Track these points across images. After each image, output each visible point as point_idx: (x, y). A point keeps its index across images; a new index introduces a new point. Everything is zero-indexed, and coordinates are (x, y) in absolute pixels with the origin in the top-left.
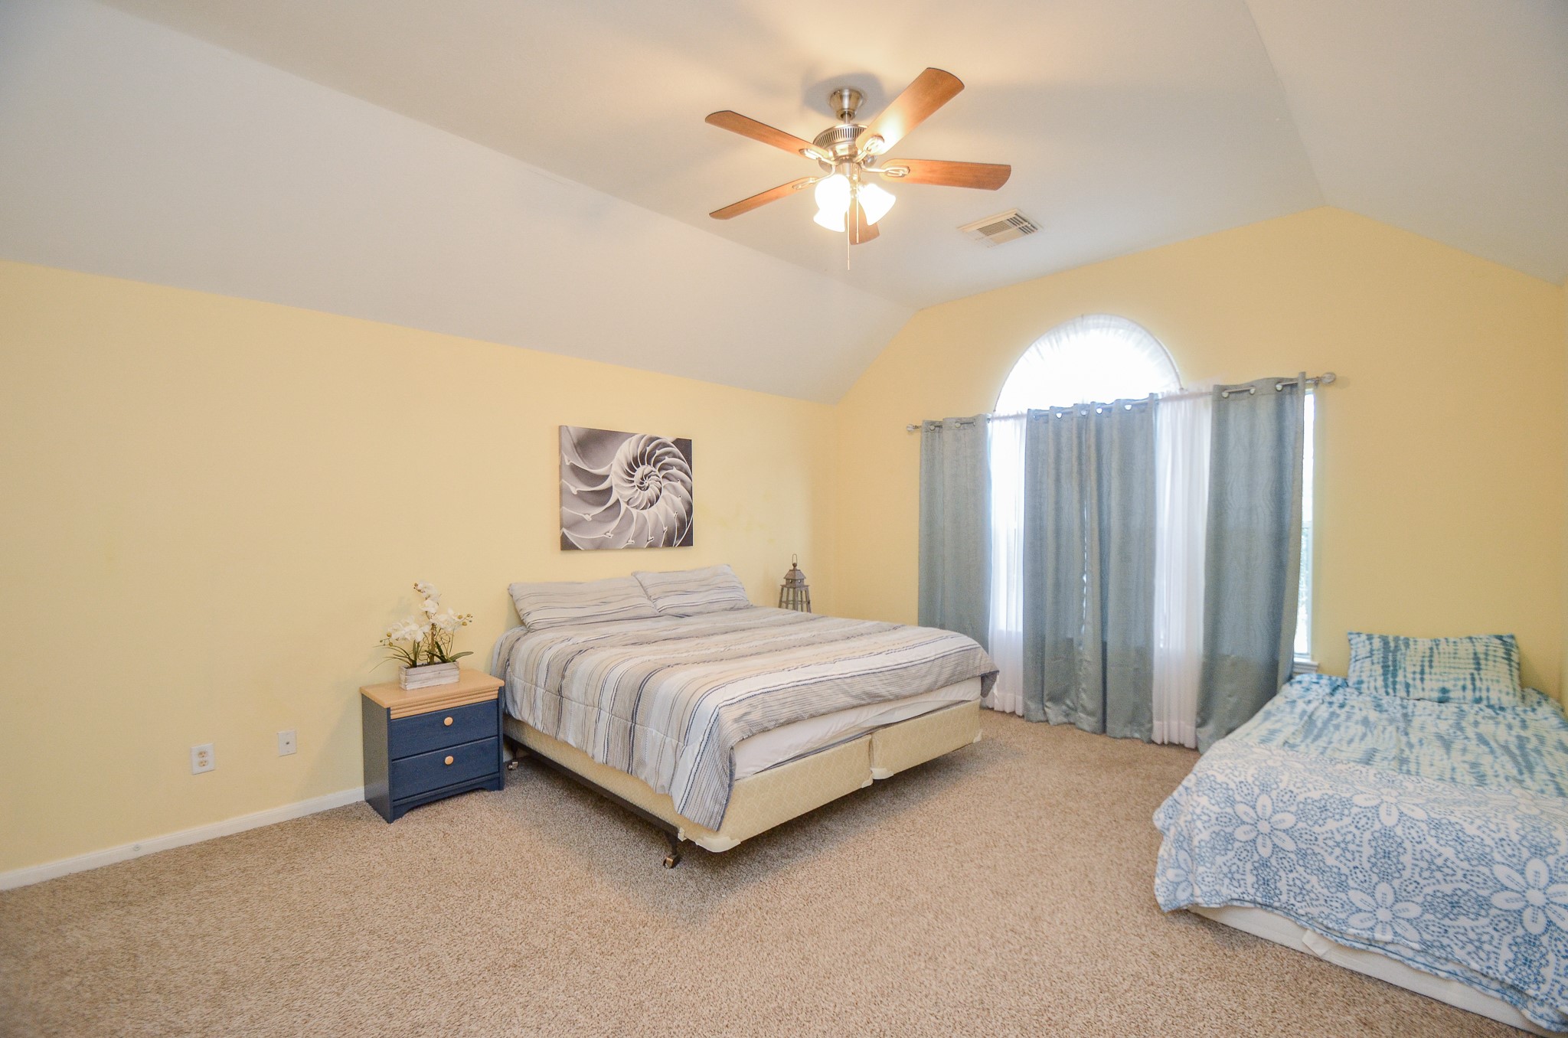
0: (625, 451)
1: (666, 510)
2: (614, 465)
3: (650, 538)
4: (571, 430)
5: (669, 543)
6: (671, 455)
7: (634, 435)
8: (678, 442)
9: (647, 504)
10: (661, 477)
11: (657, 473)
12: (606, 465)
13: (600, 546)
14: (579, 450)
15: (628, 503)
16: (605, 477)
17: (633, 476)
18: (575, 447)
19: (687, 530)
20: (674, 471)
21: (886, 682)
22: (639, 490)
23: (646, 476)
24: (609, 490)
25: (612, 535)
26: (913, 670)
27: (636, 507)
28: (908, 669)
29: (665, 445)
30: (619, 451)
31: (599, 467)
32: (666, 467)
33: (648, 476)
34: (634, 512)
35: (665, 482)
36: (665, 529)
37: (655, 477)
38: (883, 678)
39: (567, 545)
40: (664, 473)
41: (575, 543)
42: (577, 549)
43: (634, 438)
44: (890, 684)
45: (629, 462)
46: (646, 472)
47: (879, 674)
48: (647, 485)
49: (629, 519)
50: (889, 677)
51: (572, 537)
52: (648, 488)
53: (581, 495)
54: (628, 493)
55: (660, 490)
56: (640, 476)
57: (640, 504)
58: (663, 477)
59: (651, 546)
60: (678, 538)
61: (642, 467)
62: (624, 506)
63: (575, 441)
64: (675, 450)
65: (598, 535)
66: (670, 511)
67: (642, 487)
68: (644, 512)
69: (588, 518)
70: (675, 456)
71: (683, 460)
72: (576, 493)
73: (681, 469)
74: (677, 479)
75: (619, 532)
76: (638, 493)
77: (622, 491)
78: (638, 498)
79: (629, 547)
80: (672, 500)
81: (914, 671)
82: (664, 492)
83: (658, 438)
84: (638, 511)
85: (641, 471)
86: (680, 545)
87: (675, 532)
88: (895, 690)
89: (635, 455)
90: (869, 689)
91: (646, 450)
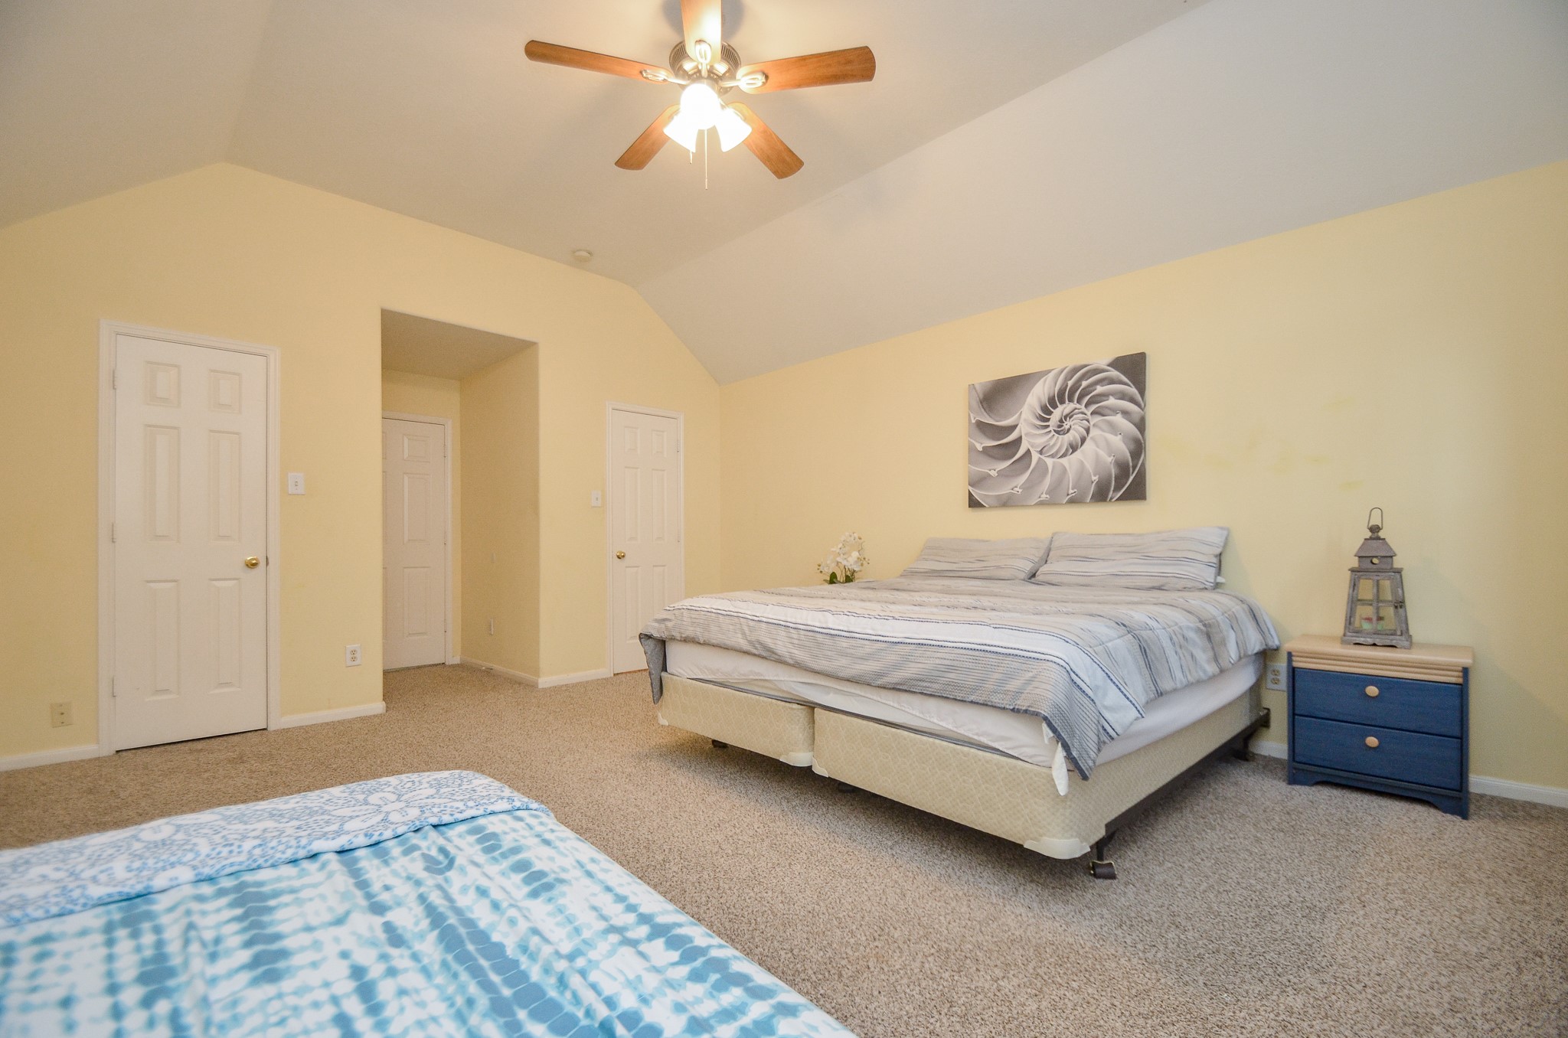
0: (1039, 393)
1: (1097, 455)
2: (1023, 415)
3: (1071, 491)
4: (977, 387)
5: (1101, 495)
6: (1106, 382)
7: (1049, 371)
8: (1118, 363)
9: (1067, 450)
10: (1089, 413)
11: (1083, 409)
12: (1016, 414)
13: (1006, 503)
14: (985, 406)
15: (1041, 452)
16: (1013, 428)
17: (1048, 420)
18: (981, 402)
19: (1131, 478)
20: (1112, 401)
21: (796, 642)
22: (1057, 435)
23: (1066, 417)
24: (1019, 440)
25: (1020, 491)
26: (844, 643)
27: (1052, 456)
28: (837, 638)
29: (1097, 371)
30: (1031, 394)
31: (1006, 418)
32: (1099, 399)
33: (1069, 416)
34: (1049, 462)
35: (1097, 419)
36: (1095, 478)
37: (1081, 416)
38: (795, 636)
39: (974, 503)
40: (1093, 407)
41: (980, 501)
42: (982, 506)
43: (1051, 375)
44: (801, 647)
45: (1043, 403)
46: (1067, 411)
47: (792, 630)
48: (1067, 427)
49: (1042, 468)
50: (803, 637)
51: (978, 494)
52: (1069, 430)
53: (986, 451)
54: (1041, 441)
55: (1088, 430)
56: (1058, 419)
57: (1057, 452)
58: (1092, 414)
59: (1073, 501)
60: (1117, 489)
61: (1060, 408)
62: (1035, 456)
63: (981, 396)
64: (1114, 373)
65: (1005, 490)
66: (1103, 454)
67: (1060, 430)
68: (1064, 461)
69: (993, 473)
70: (1112, 381)
71: (1129, 386)
72: (981, 450)
73: (1123, 396)
74: (1114, 411)
75: (1029, 487)
76: (1055, 438)
77: (1031, 437)
78: (1054, 445)
79: (1042, 504)
80: (1106, 440)
81: (845, 645)
82: (1094, 432)
83: (1086, 366)
84: (1055, 460)
85: (1057, 414)
86: (1120, 499)
87: (1110, 483)
88: (801, 655)
89: (1052, 395)
90: (769, 642)
91: (1067, 386)
